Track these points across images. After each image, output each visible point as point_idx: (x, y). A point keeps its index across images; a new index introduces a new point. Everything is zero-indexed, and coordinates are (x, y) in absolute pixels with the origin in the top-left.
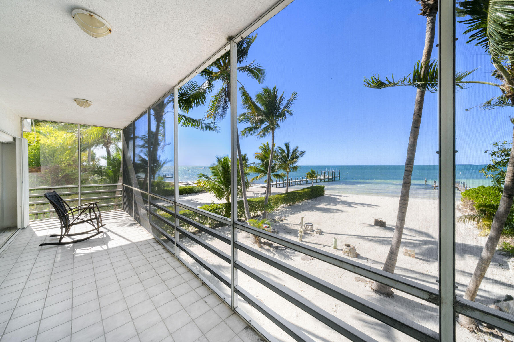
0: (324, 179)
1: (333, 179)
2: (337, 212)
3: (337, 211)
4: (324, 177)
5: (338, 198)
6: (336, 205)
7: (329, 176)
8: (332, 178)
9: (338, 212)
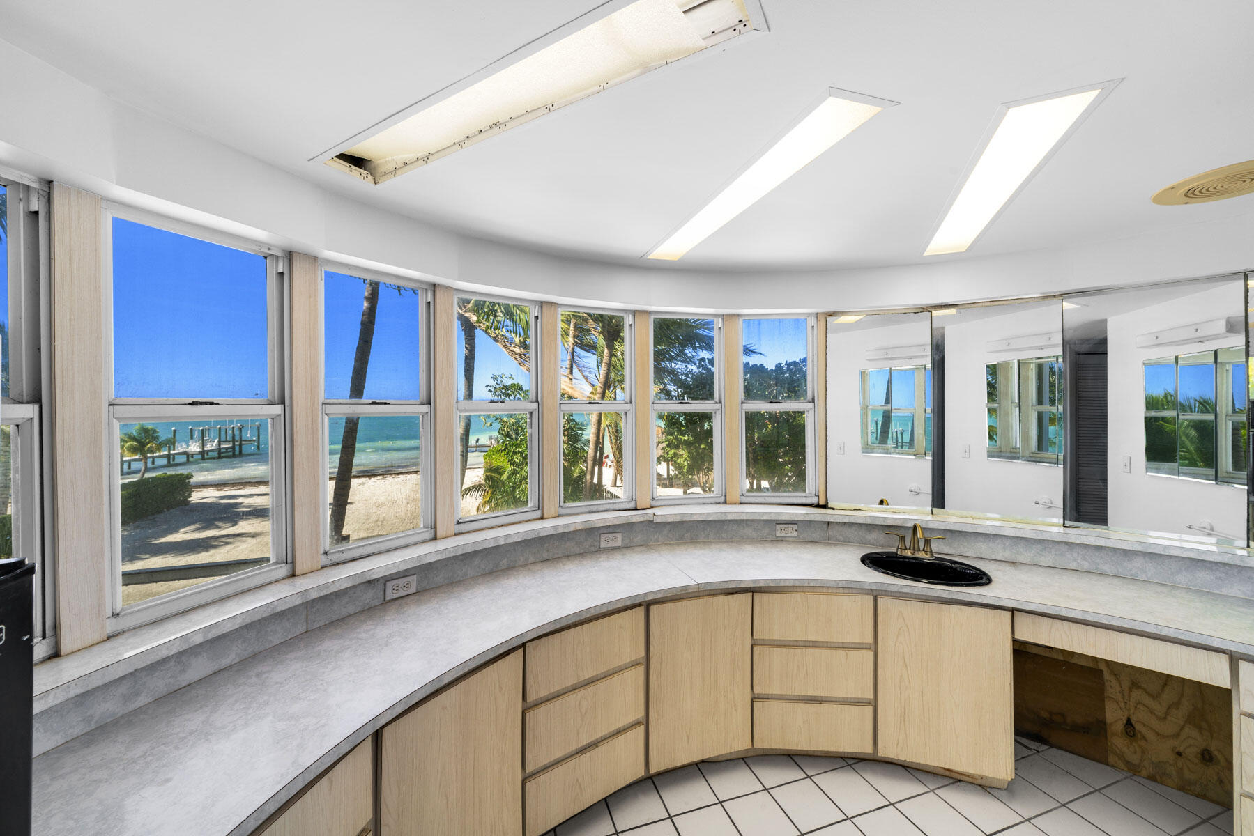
0: (203, 453)
1: (237, 448)
2: (227, 543)
3: (228, 540)
4: (203, 445)
5: (241, 503)
6: (235, 524)
7: (220, 442)
8: (233, 448)
9: (231, 543)
